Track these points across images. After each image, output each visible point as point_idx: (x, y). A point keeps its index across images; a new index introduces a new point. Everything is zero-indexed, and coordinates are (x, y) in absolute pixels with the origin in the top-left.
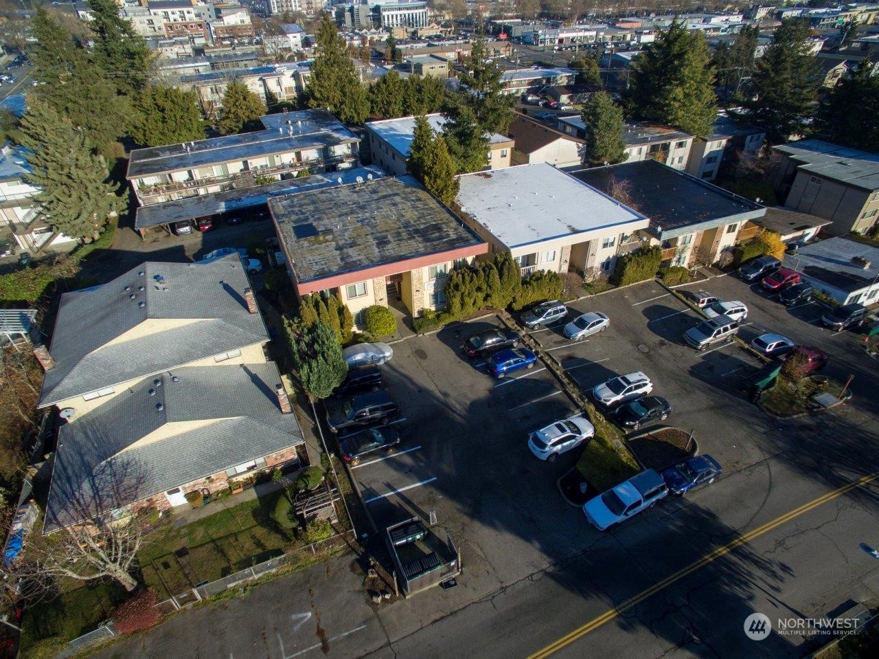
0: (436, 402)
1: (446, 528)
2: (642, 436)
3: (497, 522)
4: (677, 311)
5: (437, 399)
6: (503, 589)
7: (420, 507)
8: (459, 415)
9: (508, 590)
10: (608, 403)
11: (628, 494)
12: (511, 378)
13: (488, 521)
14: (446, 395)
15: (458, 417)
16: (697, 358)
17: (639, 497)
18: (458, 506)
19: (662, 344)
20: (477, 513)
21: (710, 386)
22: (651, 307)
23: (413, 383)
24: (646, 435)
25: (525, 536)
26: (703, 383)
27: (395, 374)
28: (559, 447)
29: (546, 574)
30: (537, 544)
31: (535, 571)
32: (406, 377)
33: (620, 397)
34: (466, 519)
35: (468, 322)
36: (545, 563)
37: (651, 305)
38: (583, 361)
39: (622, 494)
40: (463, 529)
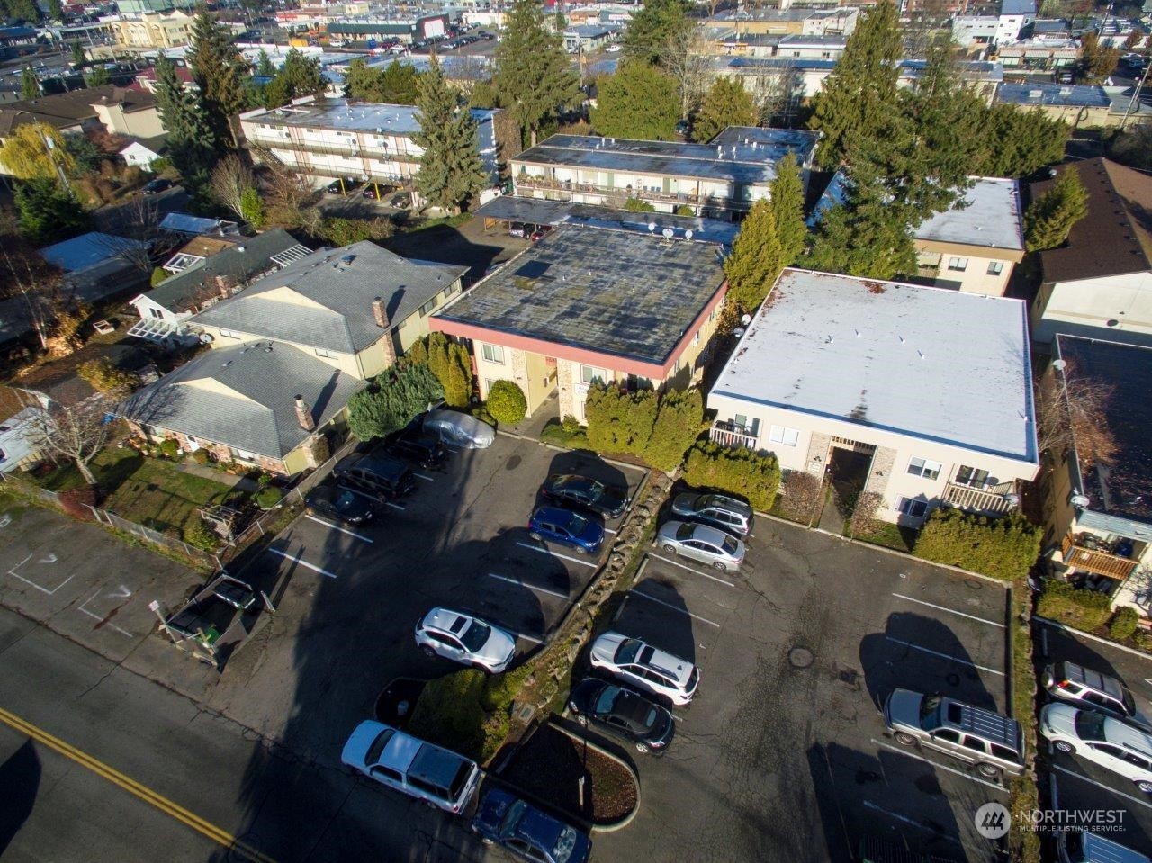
0: (450, 515)
1: (271, 622)
2: (573, 736)
3: (305, 659)
4: (967, 658)
5: (456, 511)
6: (221, 714)
7: (289, 587)
8: (446, 543)
9: (221, 719)
10: (595, 663)
11: (396, 754)
12: (546, 548)
13: (299, 652)
14: (468, 515)
15: (442, 541)
16: (872, 743)
17: (403, 768)
18: (308, 615)
19: (848, 676)
20: (307, 635)
21: (810, 791)
22: (923, 620)
23: (463, 485)
24: (581, 741)
25: (301, 694)
26: (809, 778)
27: (464, 465)
28: (436, 643)
29: (259, 744)
30: (297, 711)
31: (258, 730)
32: (468, 474)
33: (614, 668)
34: (294, 630)
35: (606, 461)
36: (273, 734)
37: (930, 615)
38: (680, 601)
39: (393, 745)
40: (278, 636)
